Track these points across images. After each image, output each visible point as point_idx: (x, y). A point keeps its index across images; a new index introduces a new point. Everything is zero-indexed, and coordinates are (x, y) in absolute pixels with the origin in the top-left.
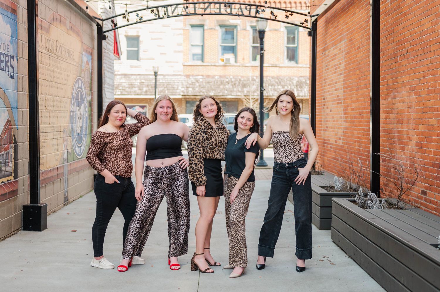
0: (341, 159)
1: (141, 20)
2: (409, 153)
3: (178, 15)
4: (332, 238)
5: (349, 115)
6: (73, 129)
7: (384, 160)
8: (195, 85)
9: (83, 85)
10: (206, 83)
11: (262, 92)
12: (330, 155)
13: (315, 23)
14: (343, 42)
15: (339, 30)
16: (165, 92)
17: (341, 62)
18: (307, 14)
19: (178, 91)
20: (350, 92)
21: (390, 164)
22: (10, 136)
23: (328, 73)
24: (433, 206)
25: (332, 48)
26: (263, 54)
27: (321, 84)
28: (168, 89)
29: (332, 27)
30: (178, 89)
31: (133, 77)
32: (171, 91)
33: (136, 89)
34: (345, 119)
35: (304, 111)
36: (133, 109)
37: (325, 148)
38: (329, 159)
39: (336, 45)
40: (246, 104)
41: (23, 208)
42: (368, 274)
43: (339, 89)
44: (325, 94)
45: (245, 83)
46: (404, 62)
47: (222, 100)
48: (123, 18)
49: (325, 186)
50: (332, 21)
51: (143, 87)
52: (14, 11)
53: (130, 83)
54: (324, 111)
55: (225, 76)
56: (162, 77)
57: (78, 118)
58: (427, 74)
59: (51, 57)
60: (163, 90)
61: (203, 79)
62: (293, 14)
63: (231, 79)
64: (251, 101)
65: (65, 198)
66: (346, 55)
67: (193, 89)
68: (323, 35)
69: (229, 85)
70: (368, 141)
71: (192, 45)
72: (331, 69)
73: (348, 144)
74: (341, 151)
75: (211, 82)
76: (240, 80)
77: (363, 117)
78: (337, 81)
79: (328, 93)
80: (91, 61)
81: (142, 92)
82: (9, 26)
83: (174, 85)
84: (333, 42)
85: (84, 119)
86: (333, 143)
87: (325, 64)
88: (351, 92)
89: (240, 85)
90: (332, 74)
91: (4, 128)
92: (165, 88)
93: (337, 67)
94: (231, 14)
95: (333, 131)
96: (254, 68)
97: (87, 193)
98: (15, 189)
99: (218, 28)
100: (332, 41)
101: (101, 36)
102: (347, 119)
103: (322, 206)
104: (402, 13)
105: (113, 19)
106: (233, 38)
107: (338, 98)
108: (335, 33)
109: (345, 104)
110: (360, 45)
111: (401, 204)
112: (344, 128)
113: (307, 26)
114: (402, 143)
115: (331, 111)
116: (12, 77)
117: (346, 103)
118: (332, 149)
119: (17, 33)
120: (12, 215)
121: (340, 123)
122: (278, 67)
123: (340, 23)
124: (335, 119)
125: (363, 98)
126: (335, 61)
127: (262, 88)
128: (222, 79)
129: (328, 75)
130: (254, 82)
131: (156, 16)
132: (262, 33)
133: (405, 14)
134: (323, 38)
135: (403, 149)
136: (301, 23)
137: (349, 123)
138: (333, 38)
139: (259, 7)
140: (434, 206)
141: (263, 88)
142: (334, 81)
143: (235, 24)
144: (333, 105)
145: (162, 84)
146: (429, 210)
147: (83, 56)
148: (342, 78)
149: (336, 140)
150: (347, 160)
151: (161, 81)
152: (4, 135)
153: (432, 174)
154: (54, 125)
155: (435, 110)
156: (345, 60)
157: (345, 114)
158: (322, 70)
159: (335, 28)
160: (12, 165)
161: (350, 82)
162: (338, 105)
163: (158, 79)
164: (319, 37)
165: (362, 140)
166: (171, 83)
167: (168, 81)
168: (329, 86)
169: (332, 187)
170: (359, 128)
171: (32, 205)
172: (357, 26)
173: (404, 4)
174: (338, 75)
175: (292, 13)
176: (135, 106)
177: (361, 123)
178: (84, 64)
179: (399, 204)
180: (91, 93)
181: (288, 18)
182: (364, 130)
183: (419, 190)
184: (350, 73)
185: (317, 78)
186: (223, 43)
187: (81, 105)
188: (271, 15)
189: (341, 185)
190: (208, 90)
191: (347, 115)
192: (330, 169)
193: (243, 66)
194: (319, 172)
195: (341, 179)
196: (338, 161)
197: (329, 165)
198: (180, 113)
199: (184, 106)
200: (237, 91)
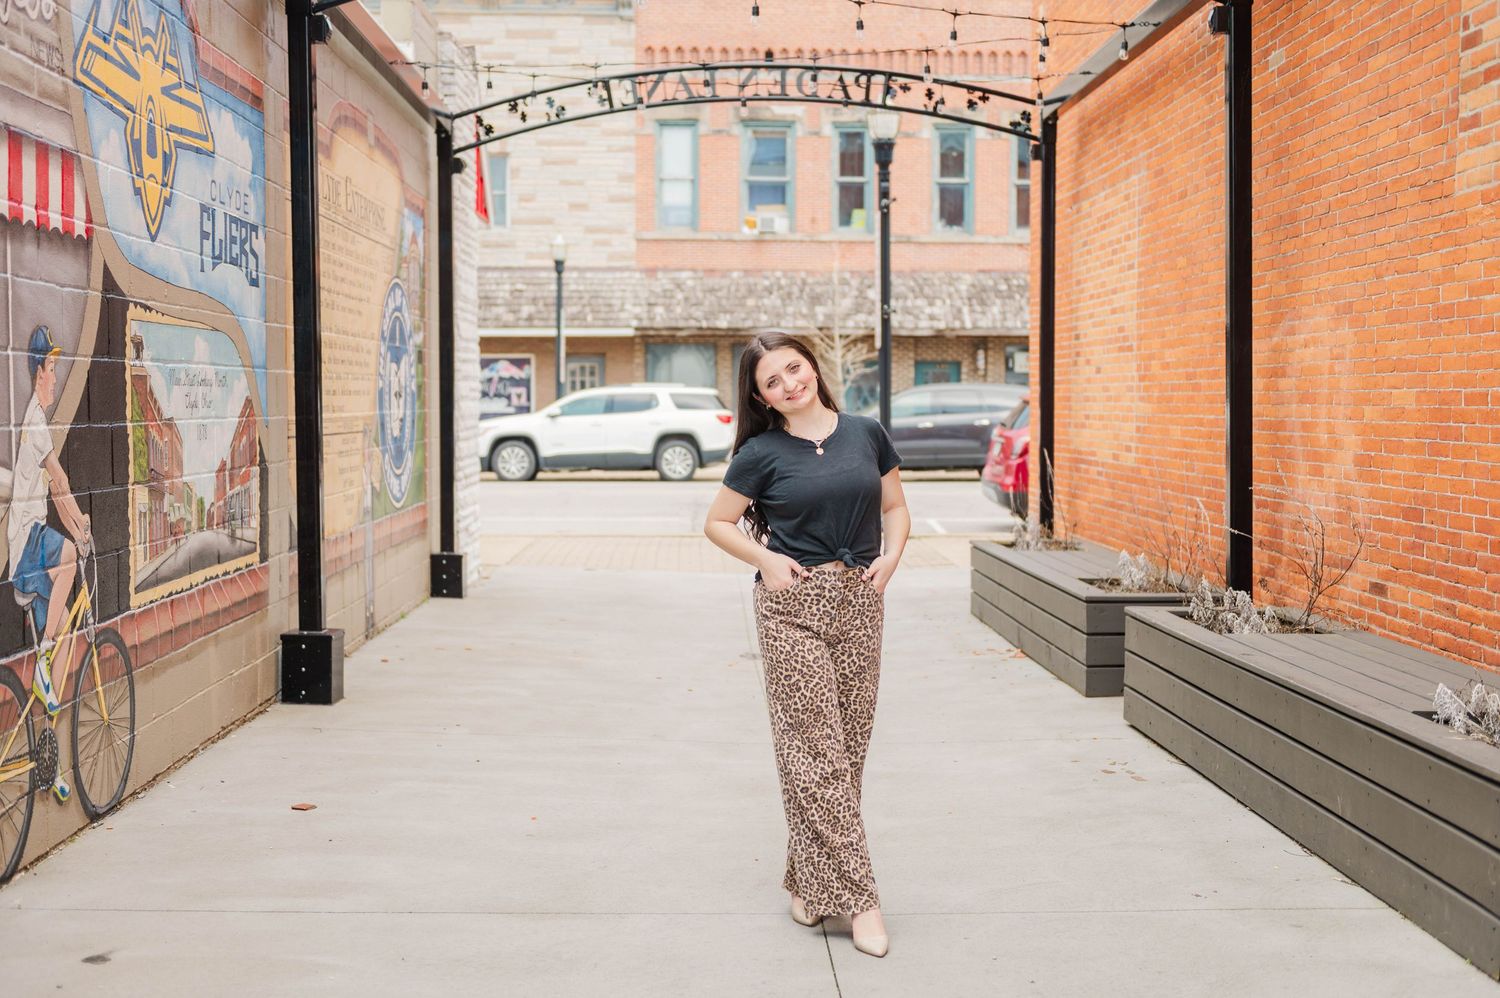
0: (1132, 504)
1: (562, 117)
2: (1336, 485)
3: (666, 100)
4: (1125, 717)
5: (1156, 383)
6: (383, 425)
7: (1263, 505)
8: (672, 297)
9: (404, 303)
10: (704, 291)
11: (886, 317)
12: (1097, 496)
13: (1050, 122)
14: (1134, 178)
15: (1124, 144)
16: (585, 319)
17: (1131, 232)
18: (1035, 98)
19: (623, 315)
20: (1157, 319)
21: (1278, 515)
22: (252, 444)
23: (1089, 265)
24: (1405, 622)
25: (1102, 194)
26: (887, 207)
27: (1066, 294)
28: (593, 311)
29: (1101, 135)
30: (622, 310)
31: (490, 275)
32: (603, 315)
33: (500, 310)
34: (1142, 394)
35: (990, 373)
36: (492, 370)
37: (1082, 475)
38: (1094, 505)
39: (1114, 185)
40: (823, 352)
41: (281, 642)
42: (1239, 801)
43: (1122, 309)
44: (1079, 323)
45: (819, 290)
46: (1321, 236)
48: (511, 110)
49: (1097, 580)
50: (1102, 118)
51: (520, 305)
52: (257, 102)
53: (483, 294)
54: (1077, 373)
55: (760, 271)
56: (575, 275)
57: (396, 395)
58: (1387, 269)
59: (336, 225)
60: (580, 312)
61: (694, 278)
62: (988, 98)
63: (778, 279)
64: (839, 343)
65: (367, 618)
66: (1145, 215)
67: (668, 308)
68: (1074, 156)
69: (773, 297)
70: (1212, 453)
71: (662, 180)
72: (1100, 253)
73: (1148, 462)
74: (1132, 482)
75: (720, 289)
76: (804, 283)
77: (1197, 388)
78: (1118, 285)
79: (1090, 322)
80: (422, 233)
81: (519, 319)
82: (246, 142)
83: (611, 298)
84: (1104, 176)
85: (409, 399)
86: (1105, 460)
87: (1081, 238)
88: (1162, 318)
89: (805, 297)
90: (1102, 267)
91: (240, 423)
92: (584, 306)
93: (1116, 246)
94: (814, 99)
95: (1105, 427)
96: (843, 245)
97: (414, 608)
98: (261, 588)
99: (737, 129)
100: (1102, 173)
101: (449, 164)
102: (1150, 393)
103: (1090, 632)
104: (1312, 103)
105: (479, 113)
106: (782, 160)
107: (1122, 335)
108: (1111, 151)
109: (1143, 351)
110: (1188, 187)
111: (1315, 620)
112: (1138, 419)
113: (1028, 132)
114: (1314, 456)
115: (1098, 371)
116: (254, 283)
117: (1145, 349)
118: (1103, 478)
119: (264, 162)
120: (257, 659)
121: (1129, 404)
122: (915, 243)
123: (1126, 123)
124: (1112, 393)
125: (1197, 335)
126: (1111, 229)
127: (886, 307)
128: (751, 280)
129: (1089, 270)
130: (846, 288)
131: (603, 105)
132: (886, 147)
133: (1321, 106)
134: (1073, 166)
135: (1317, 472)
136: (1012, 124)
137: (1156, 405)
138: (1104, 165)
139: (894, 78)
140: (1408, 624)
141: (889, 306)
142: (1109, 288)
143: (789, 119)
144: (1104, 353)
145: (574, 295)
146: (1392, 634)
147: (405, 219)
148: (1132, 278)
149: (1116, 452)
150: (1148, 506)
151: (573, 287)
152: (240, 441)
153: (1402, 539)
154: (343, 415)
155: (1409, 366)
156: (1141, 228)
157: (1142, 379)
158: (1070, 255)
159: (1111, 136)
160: (255, 523)
161: (1158, 289)
162: (1122, 354)
163: (564, 281)
164: (1062, 162)
165: (1195, 451)
166: (601, 291)
167: (594, 287)
168: (1092, 302)
169: (1115, 583)
170: (1185, 416)
171: (305, 633)
172: (1179, 134)
173: (1319, 78)
174: (1121, 270)
175: (986, 94)
176: (496, 361)
177: (1192, 405)
178: (406, 243)
179: (1311, 621)
180: (422, 325)
181: (974, 109)
182: (1200, 423)
183: (1363, 581)
184: (1158, 264)
185: (1058, 276)
186: (752, 172)
187: (401, 358)
188: (926, 100)
189: (1143, 574)
190: (712, 313)
191: (1150, 381)
192: (1096, 533)
193: (812, 241)
194: (1066, 544)
195: (1141, 558)
196: (1120, 512)
197: (1093, 524)
198: (628, 380)
199: (639, 359)
200: (794, 316)
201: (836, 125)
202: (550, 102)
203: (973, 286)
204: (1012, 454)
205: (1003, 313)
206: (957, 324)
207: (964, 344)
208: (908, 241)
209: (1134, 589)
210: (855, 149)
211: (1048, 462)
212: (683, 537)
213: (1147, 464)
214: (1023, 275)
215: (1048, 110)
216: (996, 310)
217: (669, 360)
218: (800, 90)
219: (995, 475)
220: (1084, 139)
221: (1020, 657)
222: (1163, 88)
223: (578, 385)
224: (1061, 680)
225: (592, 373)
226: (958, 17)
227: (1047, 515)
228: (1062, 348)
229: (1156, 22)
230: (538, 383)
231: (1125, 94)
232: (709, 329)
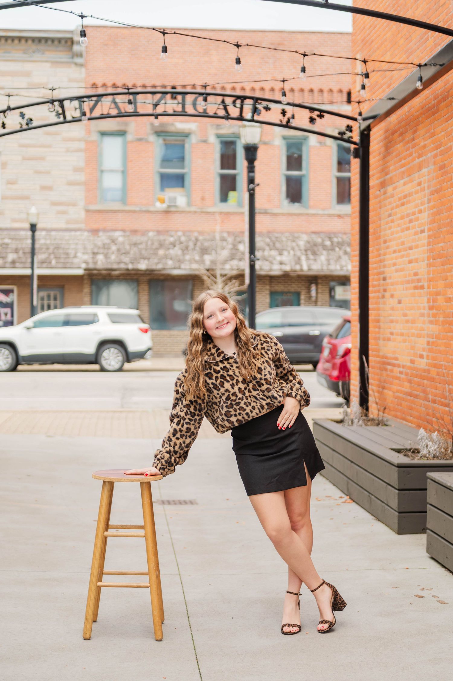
0: (424, 395)
1: (30, 126)
3: (102, 114)
4: (428, 552)
5: (441, 311)
8: (109, 248)
10: (131, 245)
11: (252, 263)
12: (399, 388)
13: (366, 132)
14: (425, 171)
15: (417, 147)
16: (50, 263)
17: (422, 208)
18: (356, 116)
19: (76, 261)
20: (442, 267)
23: (394, 229)
25: (402, 182)
26: (253, 189)
27: (377, 249)
28: (55, 258)
29: (401, 141)
30: (75, 257)
32: (62, 261)
34: (431, 319)
35: (319, 299)
37: (389, 373)
38: (397, 394)
39: (410, 175)
43: (416, 260)
44: (386, 269)
45: (206, 244)
47: (162, 278)
49: (402, 449)
50: (401, 130)
51: (6, 253)
54: (384, 303)
55: (167, 231)
56: (44, 233)
60: (47, 258)
61: (124, 236)
62: (323, 116)
63: (179, 237)
64: (220, 280)
66: (432, 196)
67: (106, 256)
68: (382, 155)
69: (176, 248)
71: (102, 171)
72: (400, 222)
73: (435, 366)
74: (424, 380)
75: (141, 243)
76: (197, 240)
78: (414, 244)
79: (393, 268)
81: (5, 263)
83: (69, 248)
84: (403, 169)
86: (405, 363)
87: (387, 211)
88: (445, 267)
89: (197, 248)
90: (402, 231)
92: (50, 254)
93: (412, 217)
94: (204, 115)
95: (404, 341)
96: (222, 215)
99: (152, 138)
103: (400, 488)
106: (182, 159)
107: (416, 278)
108: (408, 152)
109: (431, 289)
112: (429, 336)
113: (351, 139)
115: (400, 302)
117: (433, 288)
118: (403, 376)
121: (421, 325)
122: (270, 214)
123: (418, 133)
124: (409, 318)
126: (408, 205)
127: (252, 256)
128: (162, 238)
129: (392, 234)
130: (225, 244)
131: (59, 118)
132: (252, 149)
134: (381, 162)
136: (339, 134)
137: (441, 327)
138: (403, 161)
139: (259, 101)
141: (255, 256)
142: (407, 245)
143: (187, 131)
144: (404, 290)
145: (44, 247)
148: (424, 239)
149: (412, 358)
150: (436, 396)
151: (42, 241)
156: (429, 205)
157: (431, 308)
158: (379, 223)
159: (408, 142)
161: (442, 247)
162: (416, 291)
163: (36, 237)
164: (374, 160)
166: (61, 244)
167: (57, 242)
168: (395, 255)
169: (416, 451)
174: (416, 233)
175: (322, 113)
181: (314, 124)
184: (443, 230)
185: (371, 237)
186: (162, 166)
188: (281, 117)
189: (436, 446)
190: (135, 259)
191: (436, 310)
192: (399, 414)
193: (202, 212)
194: (378, 420)
195: (435, 435)
196: (416, 400)
197: (396, 407)
198: (79, 303)
199: (86, 290)
200: (191, 261)
201: (218, 136)
202: (22, 115)
203: (308, 242)
204: (337, 355)
205: (328, 260)
206: (298, 267)
207: (302, 280)
208: (266, 213)
209: (430, 456)
210: (230, 152)
211: (366, 365)
212: (115, 412)
213: (435, 367)
214: (340, 235)
215: (364, 125)
216: (323, 258)
217: (108, 288)
218: (195, 109)
219: (325, 370)
220: (388, 145)
221: (349, 502)
222: (445, 109)
223: (46, 307)
224: (379, 521)
225: (55, 299)
226: (306, 57)
227: (364, 401)
228: (374, 286)
229: (441, 63)
230: (19, 305)
231: (417, 113)
232: (133, 270)
